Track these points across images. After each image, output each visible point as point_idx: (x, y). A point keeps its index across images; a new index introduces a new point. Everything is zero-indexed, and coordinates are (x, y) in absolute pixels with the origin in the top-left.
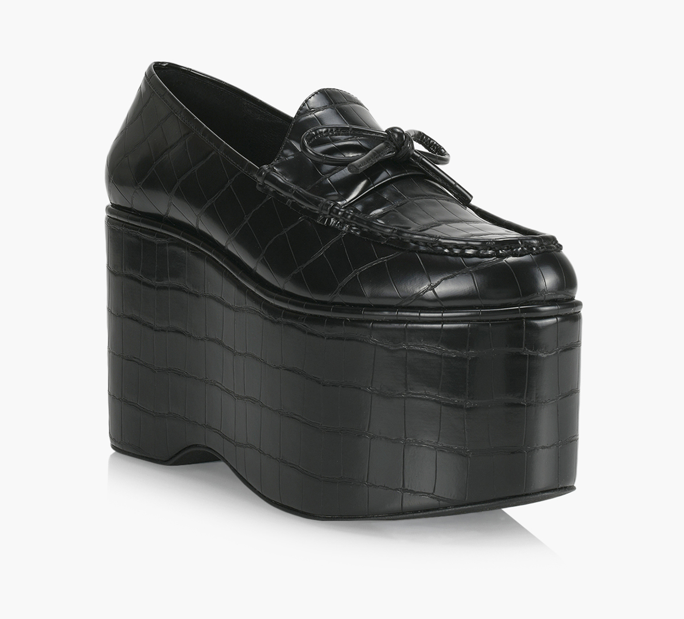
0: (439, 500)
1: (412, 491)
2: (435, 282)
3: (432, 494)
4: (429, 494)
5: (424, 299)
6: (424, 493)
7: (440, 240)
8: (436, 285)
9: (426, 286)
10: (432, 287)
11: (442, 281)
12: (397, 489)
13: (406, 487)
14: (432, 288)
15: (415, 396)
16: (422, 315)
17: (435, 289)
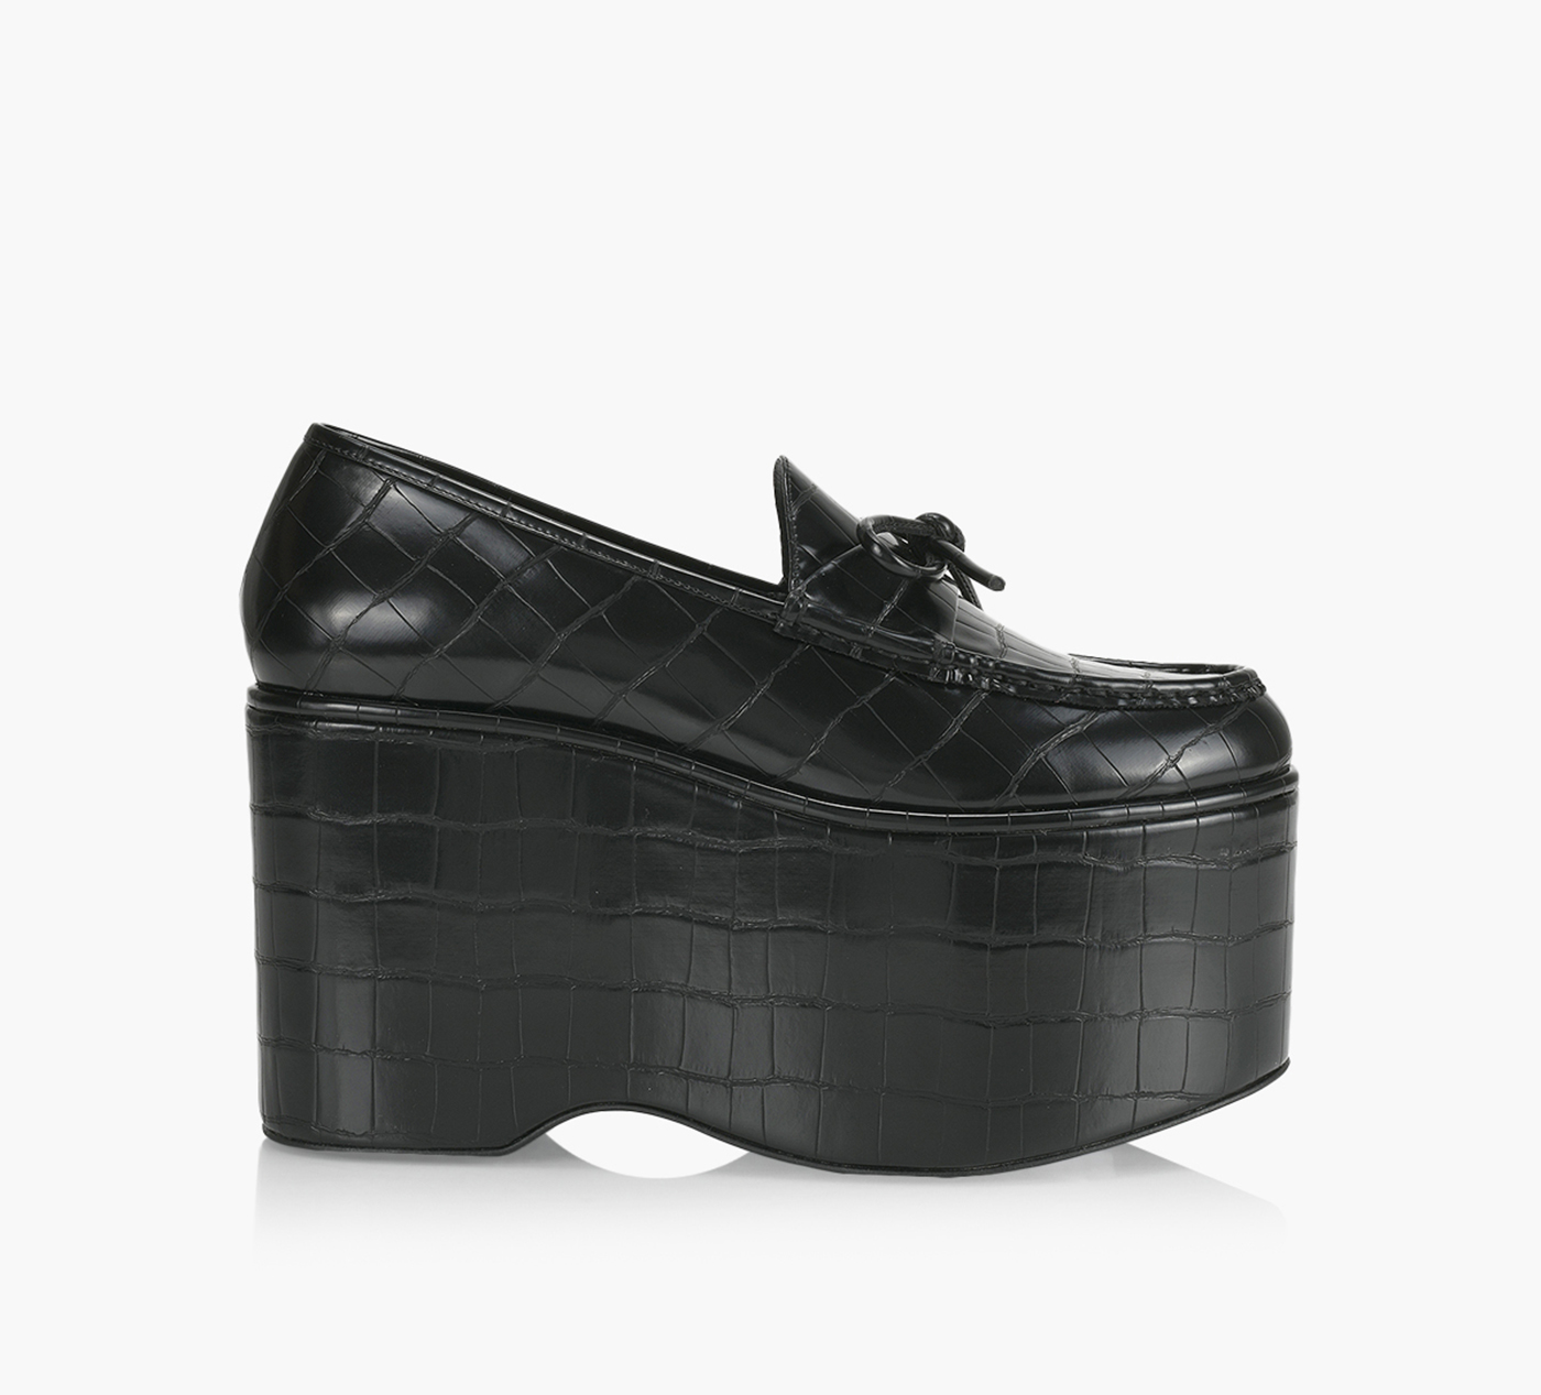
0: (1189, 1099)
1: (1151, 1093)
2: (1174, 754)
3: (1181, 1092)
4: (1175, 1093)
5: (1163, 784)
6: (1167, 1094)
7: (1154, 686)
8: (1178, 759)
9: (1163, 762)
10: (1172, 762)
11: (1183, 750)
12: (1127, 1096)
13: (1142, 1089)
14: (1174, 763)
15: (1156, 940)
16: (1167, 807)
17: (1178, 764)
